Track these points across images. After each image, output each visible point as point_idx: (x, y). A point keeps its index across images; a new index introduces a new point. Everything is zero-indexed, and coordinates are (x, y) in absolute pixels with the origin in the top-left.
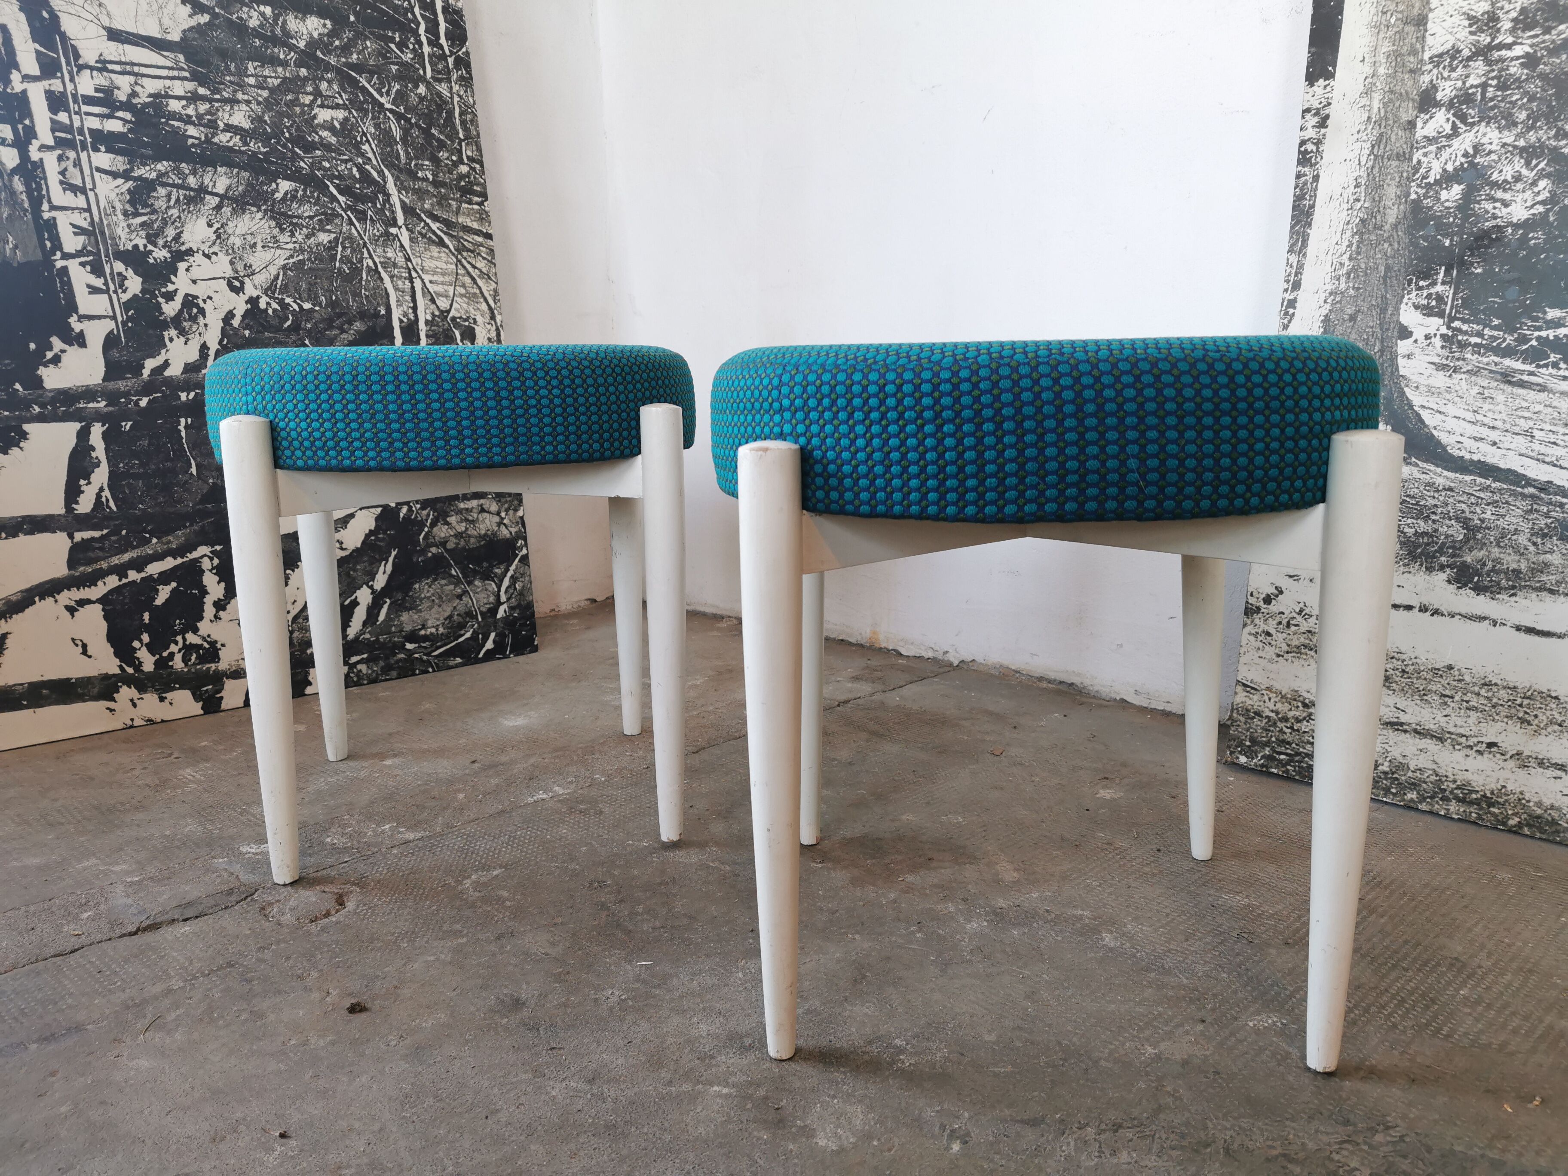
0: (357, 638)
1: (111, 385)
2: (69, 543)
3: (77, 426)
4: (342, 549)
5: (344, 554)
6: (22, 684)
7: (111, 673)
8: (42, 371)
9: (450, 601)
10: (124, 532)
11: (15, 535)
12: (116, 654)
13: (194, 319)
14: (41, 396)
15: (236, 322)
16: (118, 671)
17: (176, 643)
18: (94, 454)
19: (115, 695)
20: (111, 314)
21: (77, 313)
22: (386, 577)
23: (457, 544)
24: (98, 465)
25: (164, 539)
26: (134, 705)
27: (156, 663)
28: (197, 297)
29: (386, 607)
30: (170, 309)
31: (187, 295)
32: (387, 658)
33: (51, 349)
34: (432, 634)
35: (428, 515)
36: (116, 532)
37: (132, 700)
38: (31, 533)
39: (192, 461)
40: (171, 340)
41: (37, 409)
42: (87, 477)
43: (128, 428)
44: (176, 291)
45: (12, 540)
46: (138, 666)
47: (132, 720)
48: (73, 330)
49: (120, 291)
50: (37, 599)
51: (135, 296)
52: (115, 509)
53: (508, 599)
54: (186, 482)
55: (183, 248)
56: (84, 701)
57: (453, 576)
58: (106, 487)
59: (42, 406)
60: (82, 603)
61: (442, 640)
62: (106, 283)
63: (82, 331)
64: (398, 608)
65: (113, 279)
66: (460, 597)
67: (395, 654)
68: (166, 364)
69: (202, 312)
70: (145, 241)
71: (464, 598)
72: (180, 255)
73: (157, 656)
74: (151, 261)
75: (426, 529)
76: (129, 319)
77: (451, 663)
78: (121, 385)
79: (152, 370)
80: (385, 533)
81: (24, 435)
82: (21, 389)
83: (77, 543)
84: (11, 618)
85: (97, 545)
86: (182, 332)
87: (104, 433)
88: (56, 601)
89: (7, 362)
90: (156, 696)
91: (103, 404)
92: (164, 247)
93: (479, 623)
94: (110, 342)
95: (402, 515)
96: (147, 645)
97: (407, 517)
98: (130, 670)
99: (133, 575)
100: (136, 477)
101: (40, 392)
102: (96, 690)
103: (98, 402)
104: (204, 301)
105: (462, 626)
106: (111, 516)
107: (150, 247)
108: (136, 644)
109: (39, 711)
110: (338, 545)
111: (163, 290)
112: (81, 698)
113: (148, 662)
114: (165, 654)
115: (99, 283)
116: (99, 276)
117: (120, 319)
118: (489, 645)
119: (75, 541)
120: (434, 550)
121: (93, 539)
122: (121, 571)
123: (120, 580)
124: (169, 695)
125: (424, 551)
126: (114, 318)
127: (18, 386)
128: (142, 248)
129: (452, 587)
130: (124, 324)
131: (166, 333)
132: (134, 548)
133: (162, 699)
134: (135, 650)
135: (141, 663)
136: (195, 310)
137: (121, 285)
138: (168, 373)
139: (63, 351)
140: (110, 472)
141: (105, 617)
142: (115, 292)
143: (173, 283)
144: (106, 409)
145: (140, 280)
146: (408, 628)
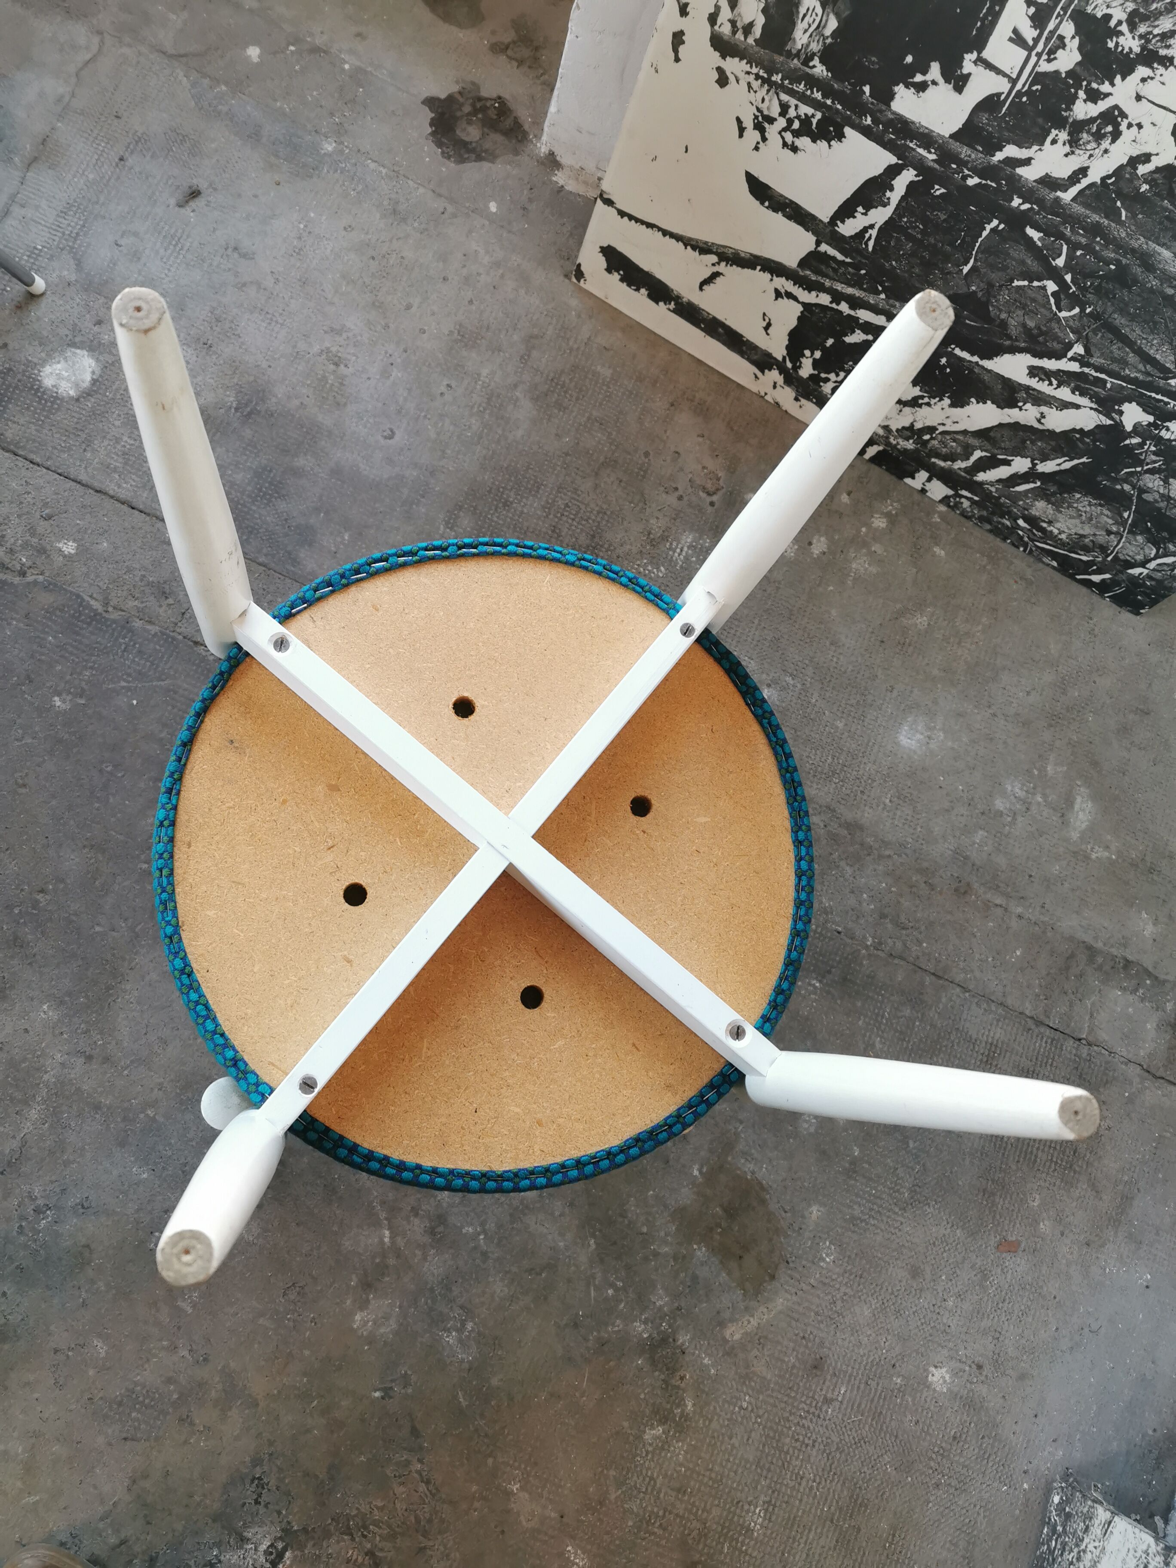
0: (981, 484)
1: (955, 146)
2: (812, 247)
3: (893, 160)
4: (1039, 421)
5: (1036, 425)
6: (708, 314)
7: (774, 355)
8: (900, 90)
9: (1097, 527)
10: (863, 272)
11: (775, 210)
12: (787, 347)
13: (1098, 137)
14: (881, 111)
15: (1143, 169)
16: (780, 359)
17: (837, 375)
18: (888, 194)
19: (766, 371)
20: (1014, 76)
21: (979, 53)
22: (1058, 468)
23: (1156, 501)
24: (885, 205)
25: (891, 301)
26: (775, 387)
27: (811, 376)
28: (1126, 117)
29: (1032, 485)
30: (1083, 110)
31: (1116, 107)
32: (993, 513)
33: (924, 73)
34: (1051, 532)
35: (1155, 462)
36: (857, 267)
37: (775, 383)
38: (789, 218)
39: (972, 261)
40: (1054, 142)
41: (869, 121)
42: (868, 208)
43: (938, 193)
44: (1107, 95)
45: (770, 212)
46: (797, 367)
47: (766, 394)
48: (961, 67)
49: (1045, 57)
50: (759, 268)
51: (1057, 73)
52: (870, 249)
53: (1154, 570)
54: (949, 273)
55: (1163, 52)
56: (743, 357)
57: (1122, 517)
58: (877, 227)
59: (875, 121)
60: (790, 296)
61: (1056, 541)
62: (1036, 40)
63: (969, 74)
64: (1041, 494)
65: (1048, 40)
66: (1109, 533)
67: (1003, 517)
68: (1027, 162)
69: (1116, 135)
70: (1124, 17)
71: (1112, 536)
72: (1149, 58)
73: (816, 372)
74: (1111, 45)
75: (1139, 469)
76: (1029, 93)
77: (1045, 559)
78: (964, 152)
79: (1007, 158)
80: (1094, 441)
81: (840, 136)
82: (868, 94)
83: (819, 252)
84: (731, 265)
85: (834, 265)
86: (1074, 142)
87: (912, 183)
88: (772, 280)
89: (873, 59)
90: (794, 395)
91: (934, 157)
92: (1141, 37)
93: (1105, 559)
94: (990, 103)
95: (1127, 442)
96: (814, 360)
97: (1130, 448)
98: (789, 365)
99: (844, 307)
100: (910, 238)
101: (884, 108)
102: (755, 357)
103: (930, 152)
104: (1130, 126)
105: (1086, 550)
106: (863, 253)
107: (1124, 28)
108: (807, 353)
109: (708, 338)
110: (1038, 416)
111: (1094, 85)
112: (742, 354)
113: (806, 370)
114: (823, 375)
115: (1029, 34)
116: (1035, 27)
117: (1019, 86)
118: (1096, 578)
119: (819, 249)
120: (1127, 487)
121: (834, 258)
122: (837, 297)
123: (831, 302)
124: (803, 401)
125: (1116, 480)
126: (1014, 82)
127: (867, 89)
128: (1113, 23)
129: (1110, 521)
130: (1019, 94)
131: (1054, 132)
132: (861, 288)
133: (796, 399)
134: (803, 355)
135: (800, 367)
136: (1109, 128)
137: (1052, 52)
138: (1020, 171)
139: (934, 83)
140: (891, 218)
141: (799, 318)
142: (1039, 55)
143: (1112, 84)
144: (932, 164)
145: (1079, 58)
146: (1034, 512)
